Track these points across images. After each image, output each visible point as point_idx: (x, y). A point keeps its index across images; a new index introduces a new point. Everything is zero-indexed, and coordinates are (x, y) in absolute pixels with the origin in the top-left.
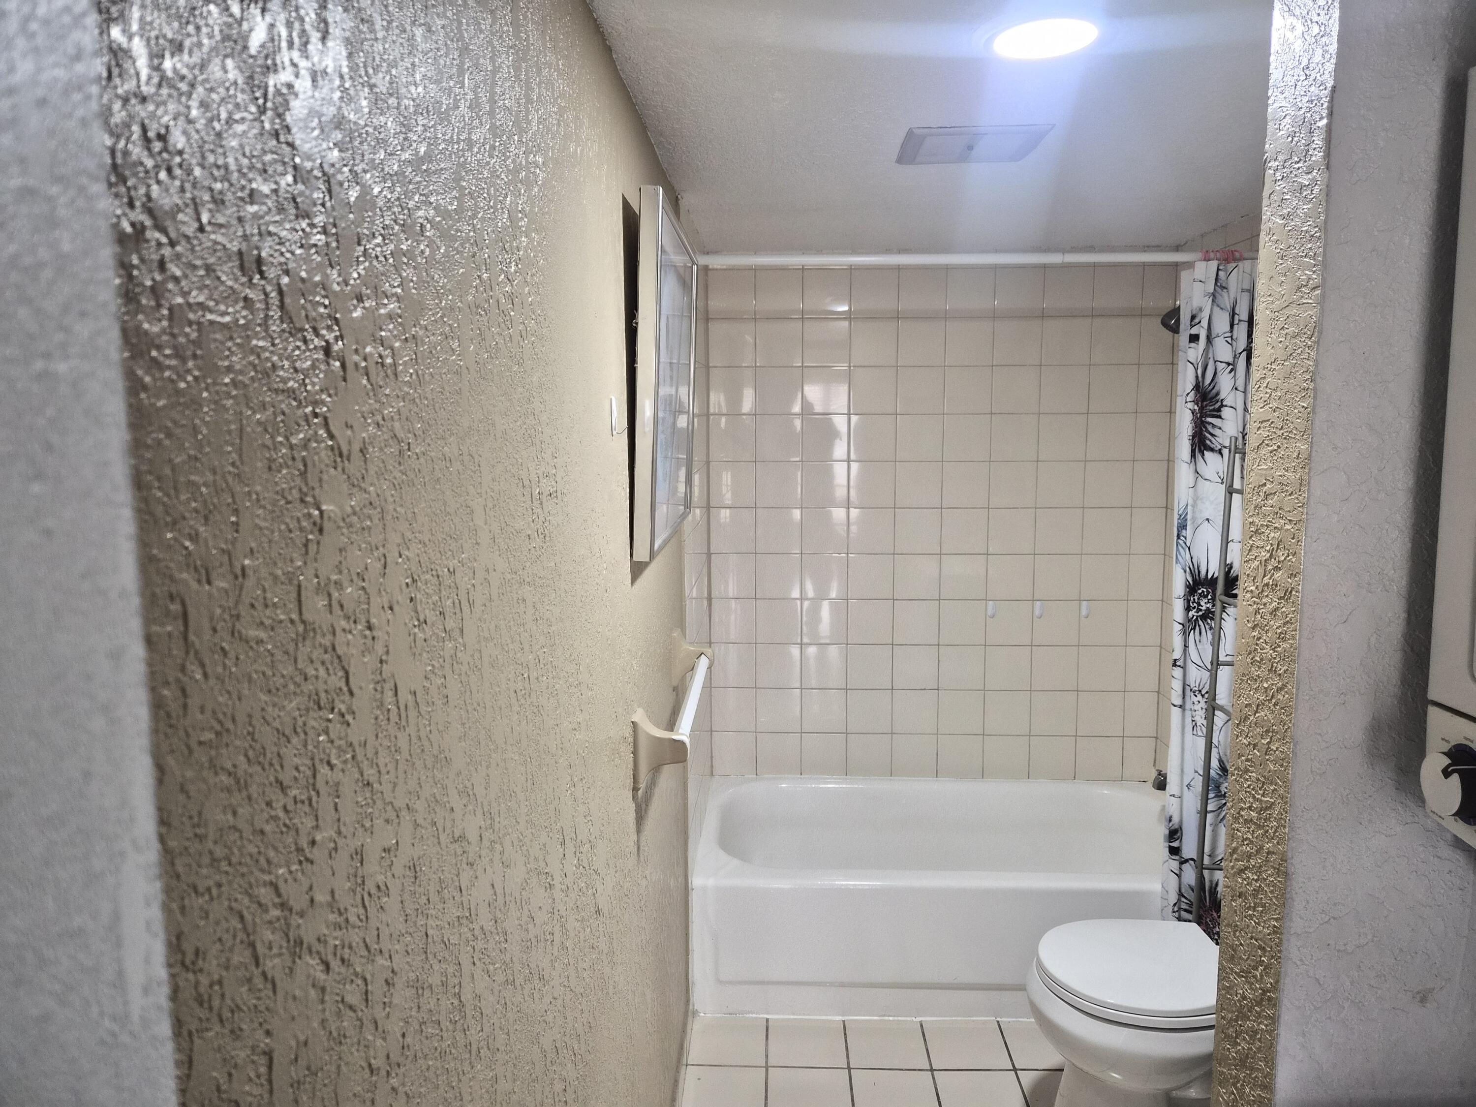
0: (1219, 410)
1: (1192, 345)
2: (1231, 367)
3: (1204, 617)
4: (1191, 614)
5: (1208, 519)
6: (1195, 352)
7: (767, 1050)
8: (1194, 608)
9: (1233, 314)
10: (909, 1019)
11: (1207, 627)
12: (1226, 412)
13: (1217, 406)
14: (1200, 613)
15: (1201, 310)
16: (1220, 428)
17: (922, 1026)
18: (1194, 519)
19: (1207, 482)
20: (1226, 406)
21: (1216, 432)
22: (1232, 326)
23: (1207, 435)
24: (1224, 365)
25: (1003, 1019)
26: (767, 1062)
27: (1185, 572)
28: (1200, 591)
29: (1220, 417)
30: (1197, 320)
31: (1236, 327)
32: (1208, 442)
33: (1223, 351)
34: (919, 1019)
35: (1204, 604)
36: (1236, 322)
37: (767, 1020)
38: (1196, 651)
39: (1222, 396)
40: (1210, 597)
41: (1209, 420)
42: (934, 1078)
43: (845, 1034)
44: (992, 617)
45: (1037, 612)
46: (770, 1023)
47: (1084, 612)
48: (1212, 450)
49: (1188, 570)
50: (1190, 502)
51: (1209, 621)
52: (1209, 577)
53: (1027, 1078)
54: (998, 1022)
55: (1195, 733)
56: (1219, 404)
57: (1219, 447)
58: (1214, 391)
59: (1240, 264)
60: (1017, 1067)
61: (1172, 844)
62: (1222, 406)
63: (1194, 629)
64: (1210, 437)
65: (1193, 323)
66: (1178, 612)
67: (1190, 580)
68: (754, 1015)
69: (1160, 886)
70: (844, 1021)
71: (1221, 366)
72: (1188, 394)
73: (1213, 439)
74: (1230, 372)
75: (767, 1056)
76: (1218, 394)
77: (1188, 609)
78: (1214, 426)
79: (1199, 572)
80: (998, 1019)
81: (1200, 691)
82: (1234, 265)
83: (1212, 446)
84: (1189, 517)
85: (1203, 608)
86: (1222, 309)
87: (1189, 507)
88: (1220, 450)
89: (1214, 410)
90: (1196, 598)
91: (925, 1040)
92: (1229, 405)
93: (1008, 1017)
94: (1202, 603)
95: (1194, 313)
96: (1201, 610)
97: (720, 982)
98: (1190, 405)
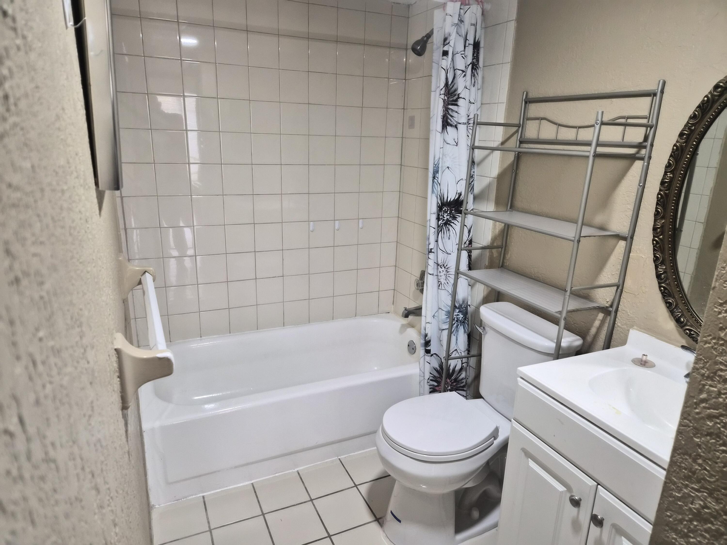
0: (456, 100)
1: (445, 57)
2: (464, 73)
3: (446, 224)
4: (440, 222)
5: (448, 167)
6: (446, 62)
7: (208, 518)
8: (441, 219)
9: (466, 40)
10: (290, 471)
11: (447, 229)
12: (461, 102)
13: (455, 98)
14: (444, 222)
15: (450, 35)
16: (456, 112)
17: (299, 474)
18: (442, 167)
19: (448, 145)
20: (461, 98)
21: (454, 114)
22: (465, 47)
23: (448, 116)
24: (461, 72)
25: (342, 457)
26: (209, 527)
27: (437, 198)
28: (444, 209)
29: (457, 105)
30: (447, 42)
31: (467, 48)
32: (449, 121)
33: (460, 64)
34: (296, 470)
35: (446, 217)
36: (467, 45)
37: (203, 497)
38: (442, 243)
39: (459, 91)
40: (448, 212)
41: (450, 107)
42: (314, 505)
43: (255, 492)
44: (312, 232)
45: (337, 227)
46: (206, 499)
47: (361, 226)
48: (451, 125)
49: (439, 197)
50: (441, 156)
51: (448, 225)
52: (449, 201)
53: (364, 489)
54: (339, 459)
55: (440, 288)
56: (456, 97)
57: (456, 123)
58: (453, 89)
59: (471, 6)
60: (357, 484)
61: (427, 348)
62: (459, 98)
63: (441, 231)
64: (450, 117)
65: (445, 43)
66: (433, 222)
67: (440, 203)
68: (194, 497)
69: (419, 370)
70: (252, 484)
71: (458, 72)
72: (441, 90)
73: (452, 119)
74: (464, 77)
75: (209, 522)
76: (456, 90)
77: (438, 219)
78: (452, 110)
79: (444, 198)
80: (339, 458)
81: (444, 265)
82: (468, 7)
83: (451, 123)
84: (440, 166)
85: (445, 219)
86: (460, 35)
87: (440, 160)
88: (456, 125)
89: (453, 101)
90: (442, 213)
91: (303, 482)
92: (463, 97)
93: (344, 455)
94: (445, 216)
95: (446, 36)
96: (444, 220)
97: (168, 483)
98: (442, 96)
